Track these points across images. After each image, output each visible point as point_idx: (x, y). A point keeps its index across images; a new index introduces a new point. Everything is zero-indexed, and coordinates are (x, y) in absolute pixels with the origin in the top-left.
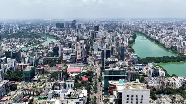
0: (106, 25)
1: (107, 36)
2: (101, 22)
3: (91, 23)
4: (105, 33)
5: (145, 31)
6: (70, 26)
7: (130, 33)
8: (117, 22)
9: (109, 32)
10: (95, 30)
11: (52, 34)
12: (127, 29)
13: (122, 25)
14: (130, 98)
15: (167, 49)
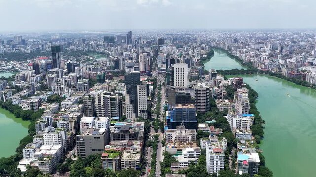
0: (174, 40)
1: (174, 52)
2: (168, 35)
3: (152, 37)
4: (172, 48)
5: (228, 46)
6: (123, 41)
7: (206, 49)
8: (193, 35)
9: (178, 48)
10: (159, 44)
11: (101, 51)
12: (203, 45)
13: (198, 39)
14: (178, 69)
15: (244, 65)
